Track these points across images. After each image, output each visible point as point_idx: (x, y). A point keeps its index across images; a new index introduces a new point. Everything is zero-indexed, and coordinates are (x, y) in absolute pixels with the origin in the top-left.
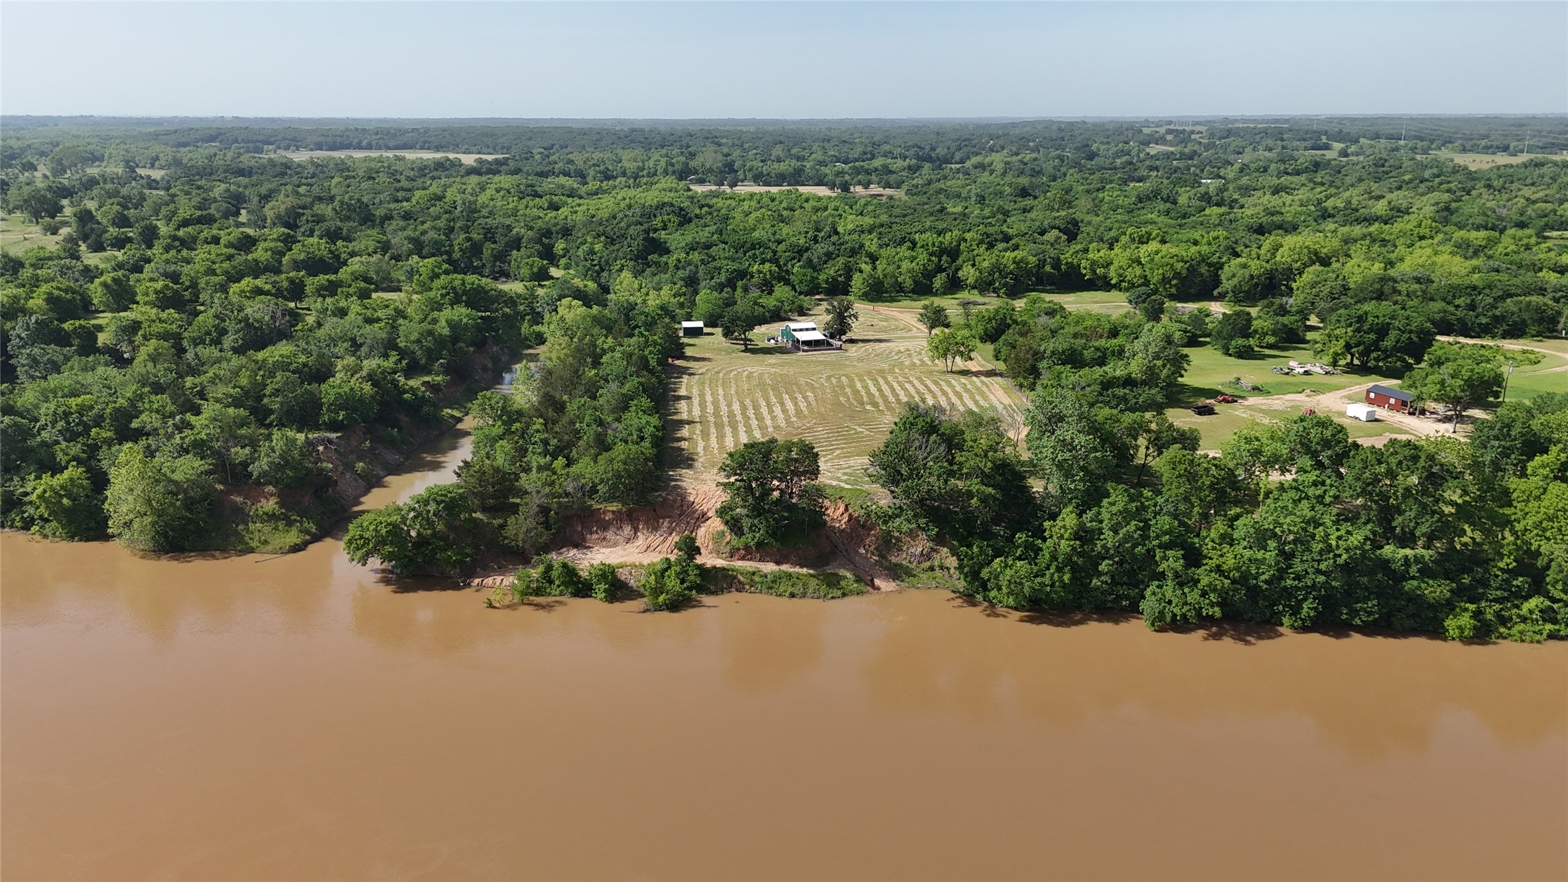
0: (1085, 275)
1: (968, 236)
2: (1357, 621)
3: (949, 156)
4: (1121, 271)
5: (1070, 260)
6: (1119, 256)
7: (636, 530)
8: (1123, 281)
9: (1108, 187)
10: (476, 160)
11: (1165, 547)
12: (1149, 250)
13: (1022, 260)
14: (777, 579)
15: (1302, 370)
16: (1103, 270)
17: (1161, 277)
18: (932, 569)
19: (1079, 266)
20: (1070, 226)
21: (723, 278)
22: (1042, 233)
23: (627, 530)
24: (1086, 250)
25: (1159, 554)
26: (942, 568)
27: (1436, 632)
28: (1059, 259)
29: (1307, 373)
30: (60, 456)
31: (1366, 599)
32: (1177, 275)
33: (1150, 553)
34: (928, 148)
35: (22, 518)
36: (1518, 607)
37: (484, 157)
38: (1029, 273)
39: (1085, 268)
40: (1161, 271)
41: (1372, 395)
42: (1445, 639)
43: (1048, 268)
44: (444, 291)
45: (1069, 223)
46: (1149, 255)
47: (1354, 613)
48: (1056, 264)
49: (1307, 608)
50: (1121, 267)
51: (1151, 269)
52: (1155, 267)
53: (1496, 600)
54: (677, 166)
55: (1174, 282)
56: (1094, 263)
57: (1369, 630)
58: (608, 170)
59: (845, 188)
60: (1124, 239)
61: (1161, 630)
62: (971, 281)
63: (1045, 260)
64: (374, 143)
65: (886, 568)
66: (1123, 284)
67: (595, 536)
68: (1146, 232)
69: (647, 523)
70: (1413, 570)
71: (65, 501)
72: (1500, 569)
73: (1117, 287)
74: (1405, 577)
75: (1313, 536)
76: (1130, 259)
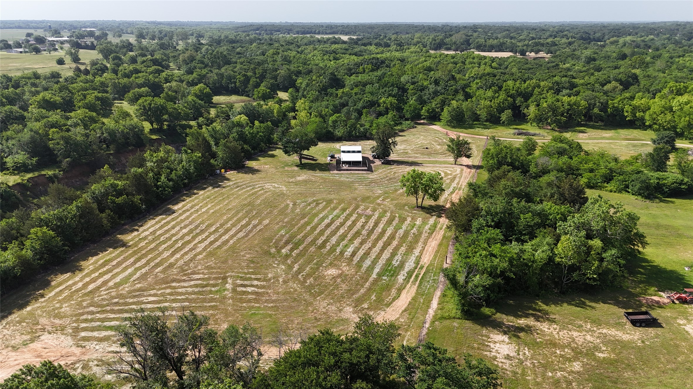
0: (626, 117)
1: (542, 84)
3: (601, 38)
4: (655, 116)
5: (616, 105)
6: (656, 104)
8: (655, 124)
9: (687, 55)
10: (348, 39)
12: (681, 101)
13: (575, 104)
16: (642, 114)
17: (686, 123)
19: (623, 110)
20: (630, 79)
22: (603, 85)
24: (632, 98)
28: (607, 103)
34: (592, 33)
37: (353, 37)
38: (580, 113)
39: (627, 112)
40: (687, 119)
43: (596, 110)
45: (629, 77)
46: (680, 105)
48: (604, 107)
50: (655, 113)
51: (679, 116)
52: (683, 115)
54: (437, 41)
56: (635, 109)
58: (402, 43)
59: (523, 53)
60: (666, 91)
62: (532, 116)
63: (595, 104)
64: (321, 31)
66: (655, 126)
68: (684, 87)
73: (650, 127)
76: (664, 107)
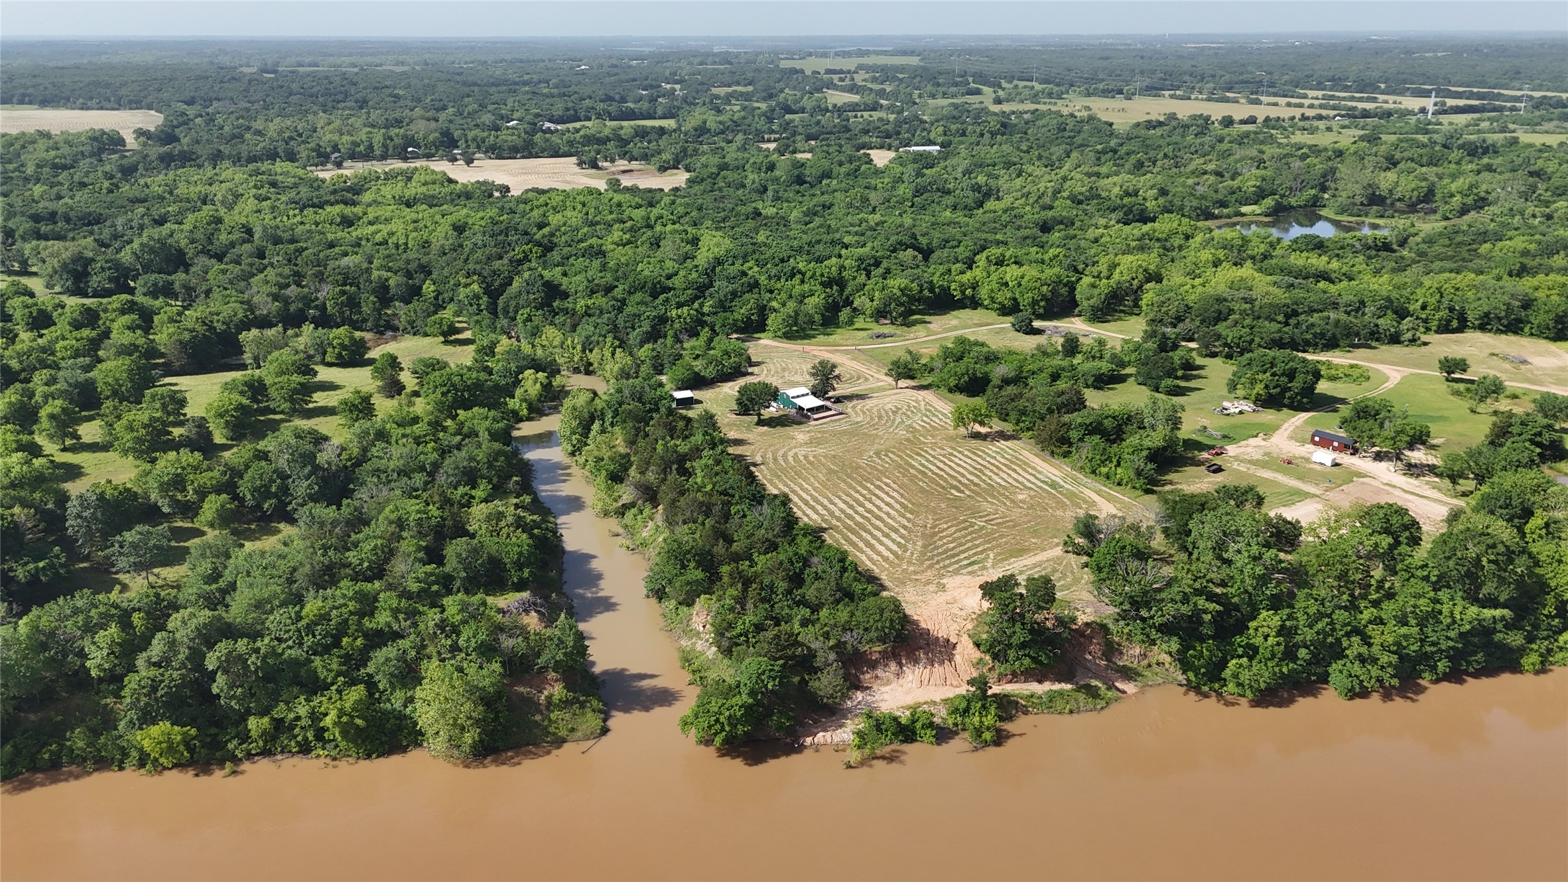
0: (955, 296)
2: (1471, 670)
4: (993, 295)
5: (941, 283)
6: (987, 279)
7: (901, 665)
8: (995, 302)
11: (1348, 635)
14: (1052, 696)
15: (1237, 411)
16: (971, 291)
17: (1031, 300)
18: (1149, 666)
19: (949, 288)
21: (646, 327)
23: (893, 666)
25: (1345, 644)
26: (1158, 664)
27: (1514, 667)
29: (1241, 412)
30: (322, 673)
31: (1475, 653)
32: (1044, 297)
33: (1338, 640)
35: (297, 742)
36: (1556, 640)
39: (955, 290)
41: (1317, 439)
42: (1521, 672)
44: (445, 389)
47: (1469, 663)
49: (1442, 666)
50: (992, 291)
51: (1020, 292)
53: (1545, 639)
55: (1042, 304)
56: (962, 285)
57: (1477, 675)
59: (593, 164)
60: (981, 260)
61: (1351, 698)
62: (869, 312)
65: (1117, 671)
66: (994, 305)
67: (867, 676)
68: (1001, 254)
69: (908, 658)
70: (1499, 626)
71: (359, 722)
72: (1546, 616)
73: (985, 306)
74: (1495, 631)
75: (1440, 613)
76: (998, 283)
